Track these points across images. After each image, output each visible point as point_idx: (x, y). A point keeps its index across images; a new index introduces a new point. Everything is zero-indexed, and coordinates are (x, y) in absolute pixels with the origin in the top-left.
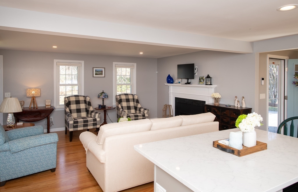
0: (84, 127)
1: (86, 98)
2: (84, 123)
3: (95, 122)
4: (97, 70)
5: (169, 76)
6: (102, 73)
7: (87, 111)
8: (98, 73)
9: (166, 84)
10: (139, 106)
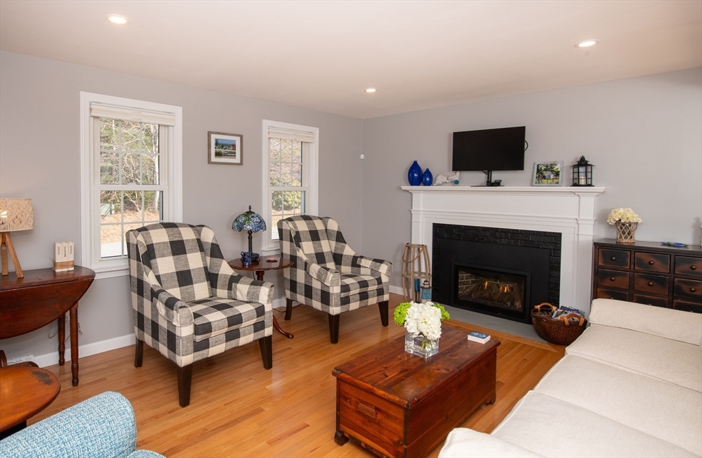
0: (229, 343)
1: (199, 233)
3: (261, 318)
4: (219, 142)
5: (415, 163)
6: (235, 153)
7: (211, 277)
8: (222, 150)
9: (404, 188)
10: (348, 251)
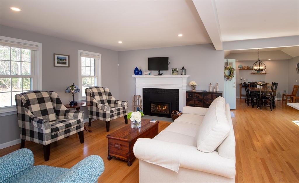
0: (66, 135)
1: (51, 94)
3: (79, 124)
4: (59, 58)
5: (137, 67)
6: (66, 62)
8: (60, 61)
9: (133, 76)
10: (113, 99)
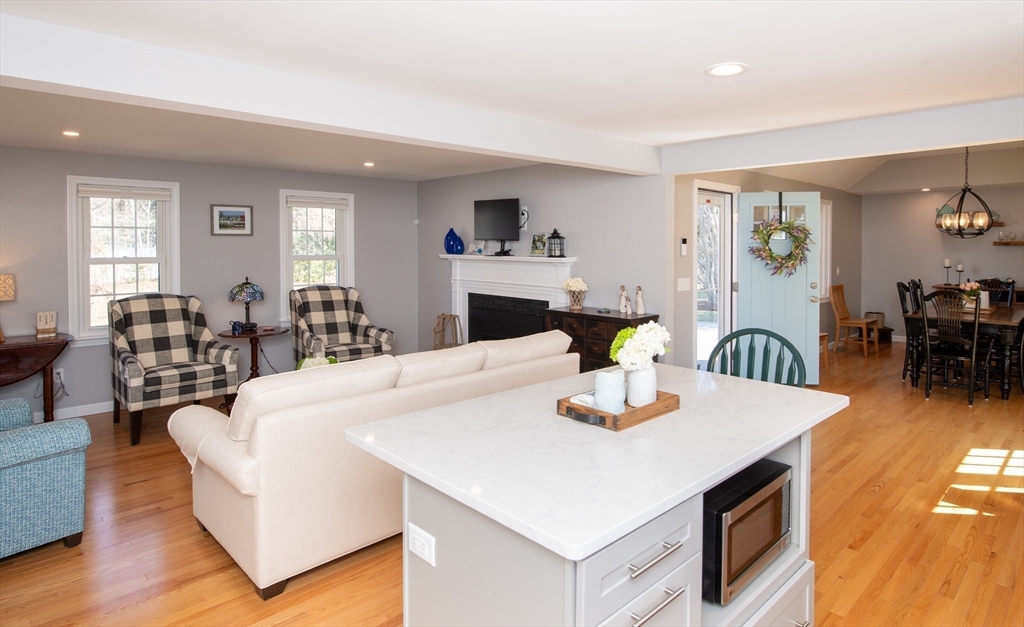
0: (183, 396)
1: (187, 303)
2: (181, 381)
3: (221, 377)
4: (224, 214)
5: (452, 231)
6: (244, 224)
7: (192, 343)
8: (229, 222)
9: (442, 256)
10: (364, 321)
